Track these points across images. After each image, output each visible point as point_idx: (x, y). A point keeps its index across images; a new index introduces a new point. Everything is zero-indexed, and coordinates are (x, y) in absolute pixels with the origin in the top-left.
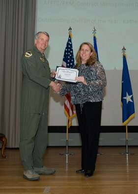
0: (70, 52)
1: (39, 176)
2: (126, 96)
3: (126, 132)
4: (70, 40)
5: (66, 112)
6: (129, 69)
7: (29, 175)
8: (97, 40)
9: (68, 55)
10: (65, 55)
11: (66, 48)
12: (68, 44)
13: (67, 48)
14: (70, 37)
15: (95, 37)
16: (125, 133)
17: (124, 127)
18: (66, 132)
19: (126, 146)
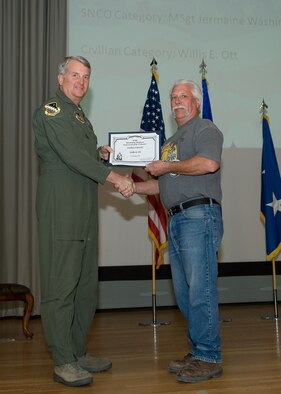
0: (156, 112)
1: (90, 375)
2: (271, 201)
3: (272, 274)
4: (154, 86)
5: (153, 236)
6: (275, 146)
7: (69, 374)
8: (209, 87)
9: (153, 118)
10: (145, 118)
11: (147, 103)
12: (150, 94)
13: (149, 101)
14: (154, 78)
15: (204, 81)
16: (270, 276)
17: (269, 263)
18: (151, 279)
19: (273, 302)
